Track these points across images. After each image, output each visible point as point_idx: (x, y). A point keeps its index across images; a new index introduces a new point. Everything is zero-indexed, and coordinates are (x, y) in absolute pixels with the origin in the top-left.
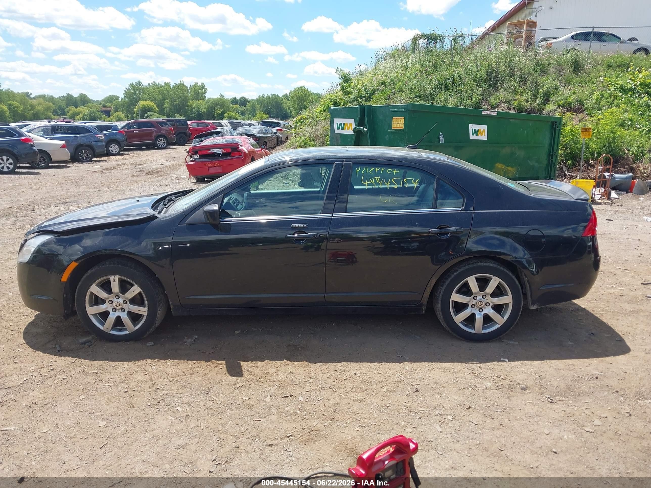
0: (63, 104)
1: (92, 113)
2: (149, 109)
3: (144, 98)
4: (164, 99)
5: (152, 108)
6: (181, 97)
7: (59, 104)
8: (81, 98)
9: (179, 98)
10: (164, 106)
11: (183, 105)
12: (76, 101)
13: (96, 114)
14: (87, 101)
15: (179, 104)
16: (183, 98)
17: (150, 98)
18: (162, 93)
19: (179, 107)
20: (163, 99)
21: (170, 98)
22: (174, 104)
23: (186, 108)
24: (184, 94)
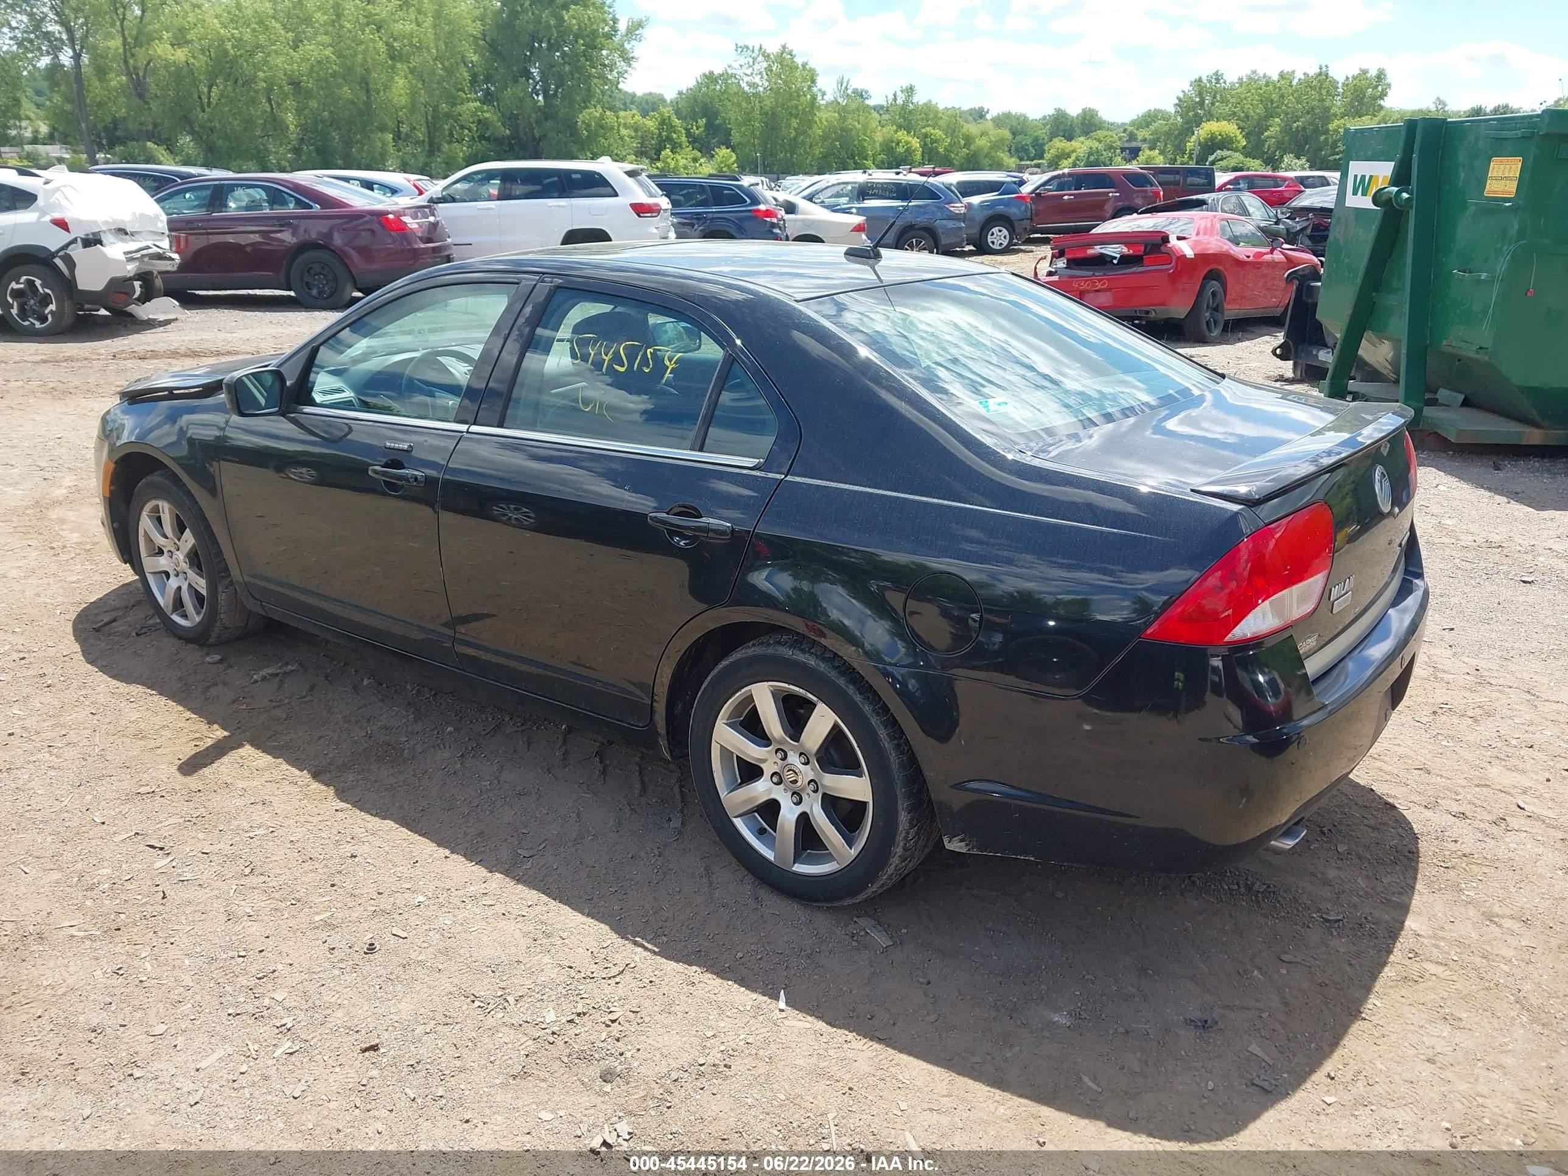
0: (1043, 133)
1: (1092, 154)
2: (1223, 143)
3: (1221, 114)
4: (1269, 115)
5: (1231, 139)
6: (1313, 109)
7: (1036, 134)
8: (1084, 119)
9: (1308, 113)
10: (1266, 134)
11: (1316, 131)
12: (1071, 125)
13: (1102, 155)
14: (1095, 125)
15: (1304, 128)
16: (1317, 111)
17: (1234, 113)
18: (1267, 101)
19: (1302, 135)
20: (1266, 116)
21: (1283, 111)
22: (1291, 129)
23: (1322, 138)
24: (1322, 100)
